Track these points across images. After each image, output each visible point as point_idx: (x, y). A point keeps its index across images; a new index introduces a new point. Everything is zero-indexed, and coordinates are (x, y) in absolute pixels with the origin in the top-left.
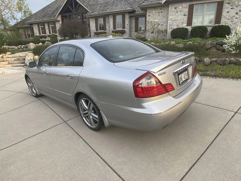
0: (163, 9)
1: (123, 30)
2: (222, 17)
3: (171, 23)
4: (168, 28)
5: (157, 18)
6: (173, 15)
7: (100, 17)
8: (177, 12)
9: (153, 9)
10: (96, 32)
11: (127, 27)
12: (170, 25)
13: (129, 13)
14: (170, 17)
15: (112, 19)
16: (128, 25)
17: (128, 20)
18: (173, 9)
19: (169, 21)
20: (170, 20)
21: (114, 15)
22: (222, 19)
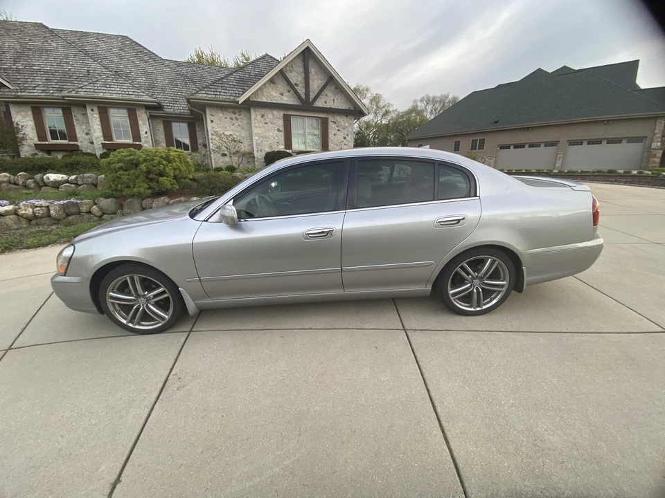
0: (238, 114)
1: (135, 143)
2: (329, 140)
3: (259, 141)
4: (255, 150)
5: (228, 128)
6: (260, 127)
7: (53, 104)
8: (267, 123)
9: (219, 111)
10: (39, 143)
11: (146, 137)
12: (257, 144)
13: (148, 107)
14: (255, 131)
15: (97, 116)
16: (149, 133)
17: (148, 124)
18: (259, 117)
19: (255, 138)
20: (256, 134)
21: (102, 105)
22: (330, 144)
